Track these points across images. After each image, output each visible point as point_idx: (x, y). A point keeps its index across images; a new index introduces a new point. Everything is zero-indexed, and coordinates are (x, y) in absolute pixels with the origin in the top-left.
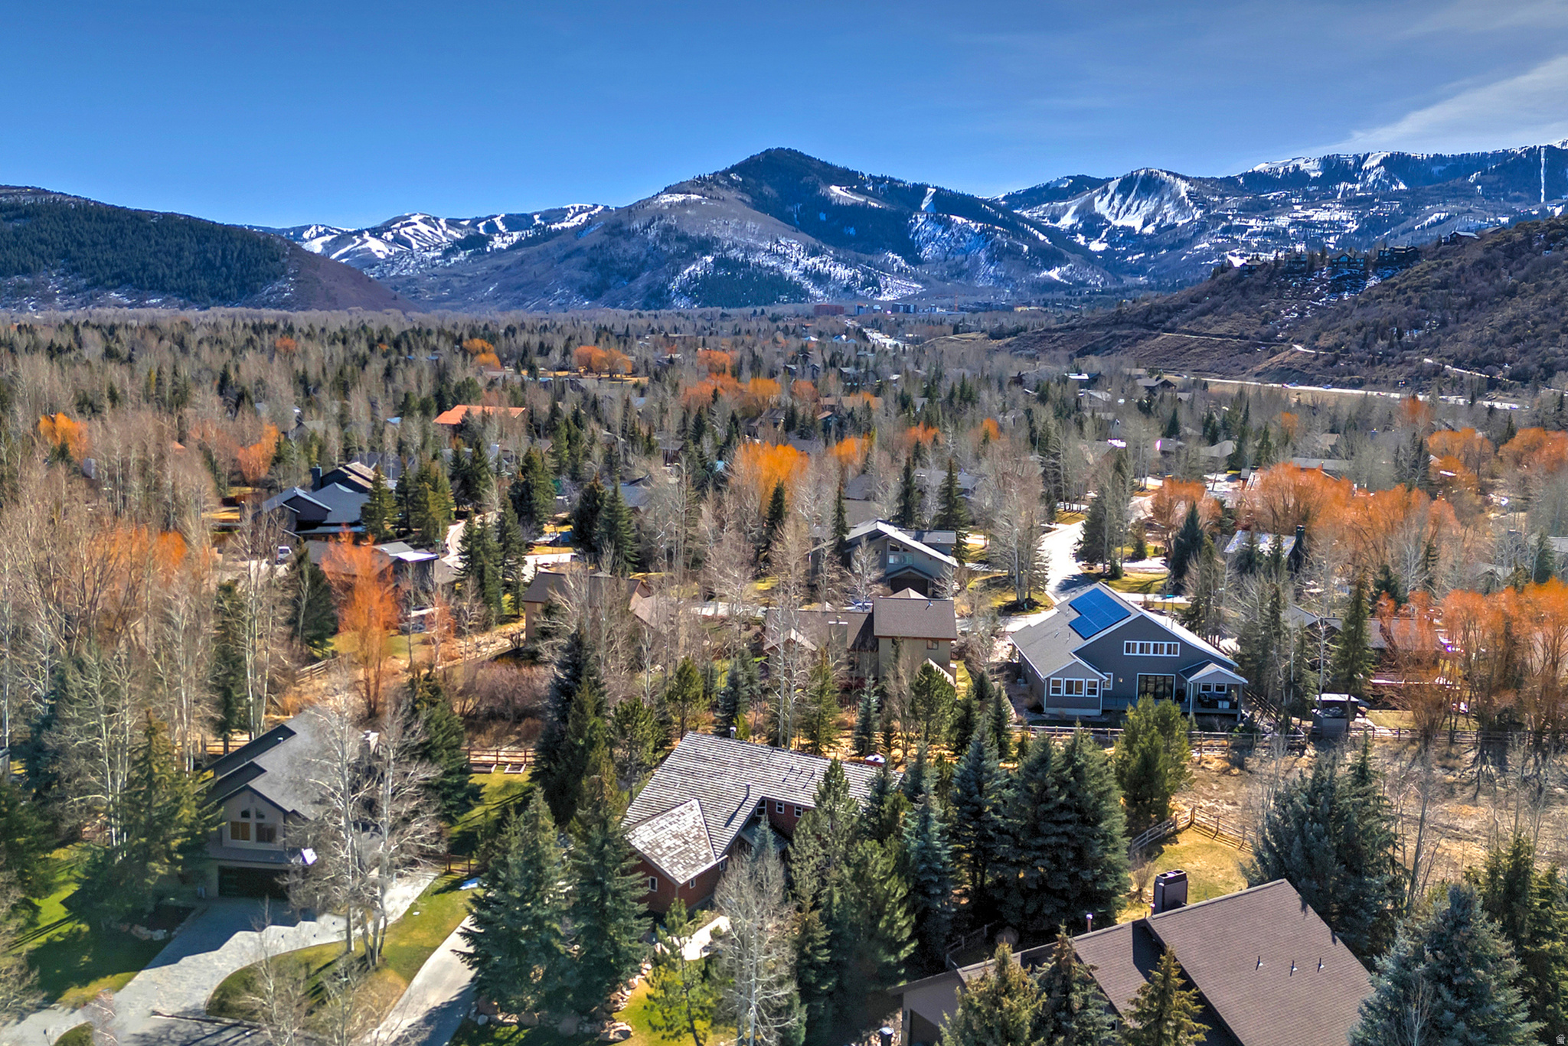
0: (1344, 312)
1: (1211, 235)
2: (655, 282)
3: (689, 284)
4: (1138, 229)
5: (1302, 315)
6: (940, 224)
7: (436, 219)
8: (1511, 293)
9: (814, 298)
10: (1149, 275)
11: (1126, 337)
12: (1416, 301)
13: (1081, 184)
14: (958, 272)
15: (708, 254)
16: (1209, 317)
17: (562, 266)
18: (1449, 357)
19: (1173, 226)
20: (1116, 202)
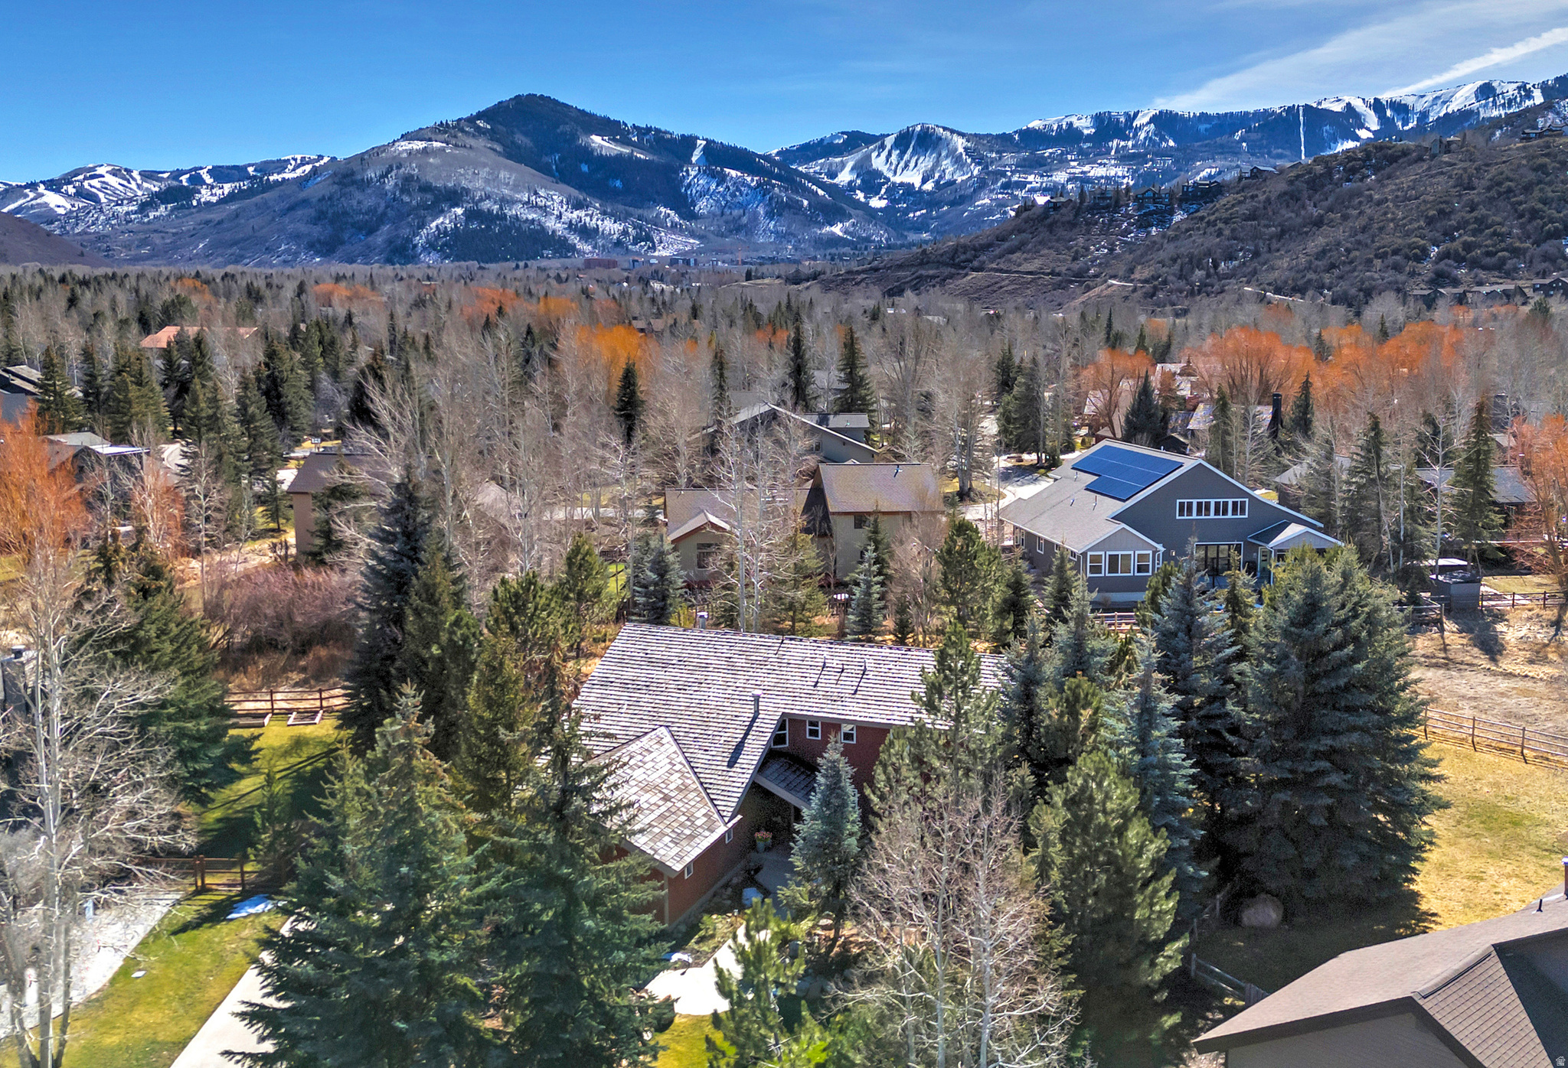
0: (1154, 246)
1: (991, 191)
2: (397, 236)
3: (438, 238)
4: (917, 185)
5: (1111, 250)
6: (714, 177)
7: (129, 171)
8: (1318, 223)
9: (581, 253)
10: (932, 232)
11: (933, 277)
12: (1227, 232)
13: (856, 140)
14: (736, 228)
15: (457, 205)
16: (1018, 254)
17: (287, 220)
18: (1269, 284)
19: (952, 183)
20: (894, 158)
